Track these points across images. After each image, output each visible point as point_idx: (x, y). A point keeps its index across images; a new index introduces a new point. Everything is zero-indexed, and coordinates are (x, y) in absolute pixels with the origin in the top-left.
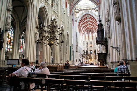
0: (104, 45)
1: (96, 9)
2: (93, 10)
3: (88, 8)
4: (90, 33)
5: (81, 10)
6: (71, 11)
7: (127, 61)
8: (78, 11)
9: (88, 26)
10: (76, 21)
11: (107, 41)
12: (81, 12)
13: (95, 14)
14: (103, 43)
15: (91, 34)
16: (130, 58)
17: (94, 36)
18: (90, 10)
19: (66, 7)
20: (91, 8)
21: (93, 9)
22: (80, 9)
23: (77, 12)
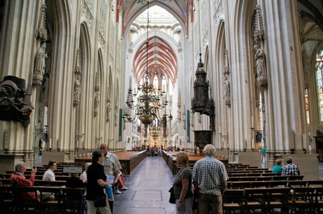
0: (207, 114)
1: (176, 28)
2: (169, 30)
3: (159, 25)
4: (156, 78)
5: (143, 27)
6: (124, 29)
7: (276, 153)
8: (136, 28)
9: (153, 63)
10: (131, 51)
11: (214, 108)
12: (143, 31)
13: (172, 39)
14: (207, 110)
15: (157, 81)
16: (281, 148)
17: (163, 84)
18: (163, 30)
19: (117, 21)
20: (166, 25)
21: (169, 27)
22: (140, 25)
23: (132, 31)
